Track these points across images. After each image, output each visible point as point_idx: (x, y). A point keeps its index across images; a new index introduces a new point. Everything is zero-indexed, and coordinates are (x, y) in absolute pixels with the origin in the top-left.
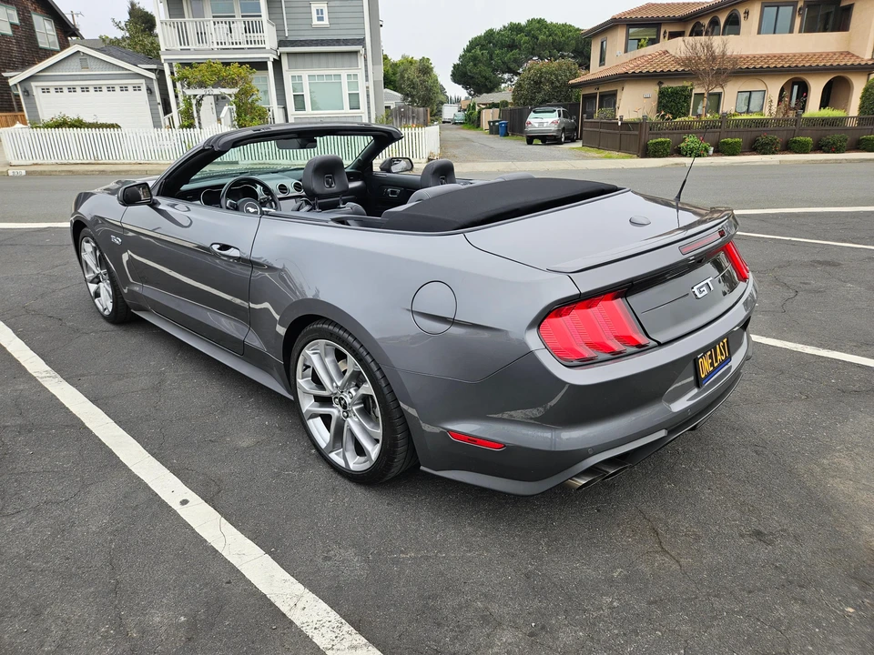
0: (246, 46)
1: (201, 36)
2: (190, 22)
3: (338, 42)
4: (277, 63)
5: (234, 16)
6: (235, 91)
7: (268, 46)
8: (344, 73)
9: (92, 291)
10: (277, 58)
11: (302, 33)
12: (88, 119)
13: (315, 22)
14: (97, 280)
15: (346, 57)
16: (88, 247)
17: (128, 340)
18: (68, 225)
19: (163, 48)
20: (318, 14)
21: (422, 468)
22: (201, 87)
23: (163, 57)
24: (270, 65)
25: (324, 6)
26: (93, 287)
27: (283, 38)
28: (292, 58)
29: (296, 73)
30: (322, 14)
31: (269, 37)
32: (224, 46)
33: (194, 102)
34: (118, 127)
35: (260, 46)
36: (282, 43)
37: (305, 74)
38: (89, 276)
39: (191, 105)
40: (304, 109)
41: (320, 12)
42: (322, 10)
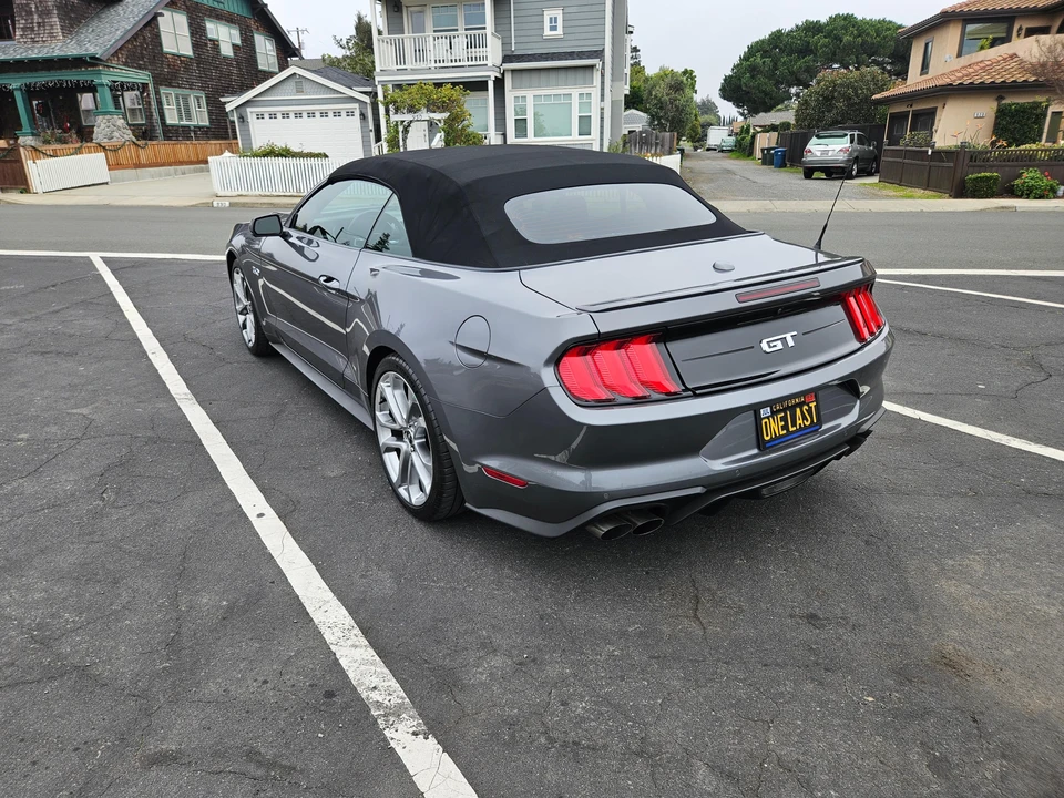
0: (466, 63)
1: (420, 53)
2: (408, 37)
3: (571, 55)
4: (499, 83)
5: (457, 30)
6: (446, 115)
7: (490, 64)
8: (575, 92)
9: (241, 322)
10: (498, 75)
11: (529, 46)
12: (295, 149)
13: (547, 32)
14: (244, 311)
15: (580, 74)
16: (238, 277)
17: (264, 372)
18: (224, 258)
19: (378, 69)
20: (551, 23)
21: (467, 504)
22: (410, 111)
23: (377, 79)
24: (491, 85)
25: (559, 13)
26: (241, 318)
27: (509, 53)
28: (517, 75)
29: (520, 93)
30: (556, 22)
31: (493, 52)
32: (442, 65)
33: (401, 128)
34: (327, 157)
35: (482, 63)
36: (507, 59)
37: (530, 94)
38: (239, 307)
39: (397, 132)
40: (526, 136)
41: (553, 20)
42: (556, 18)
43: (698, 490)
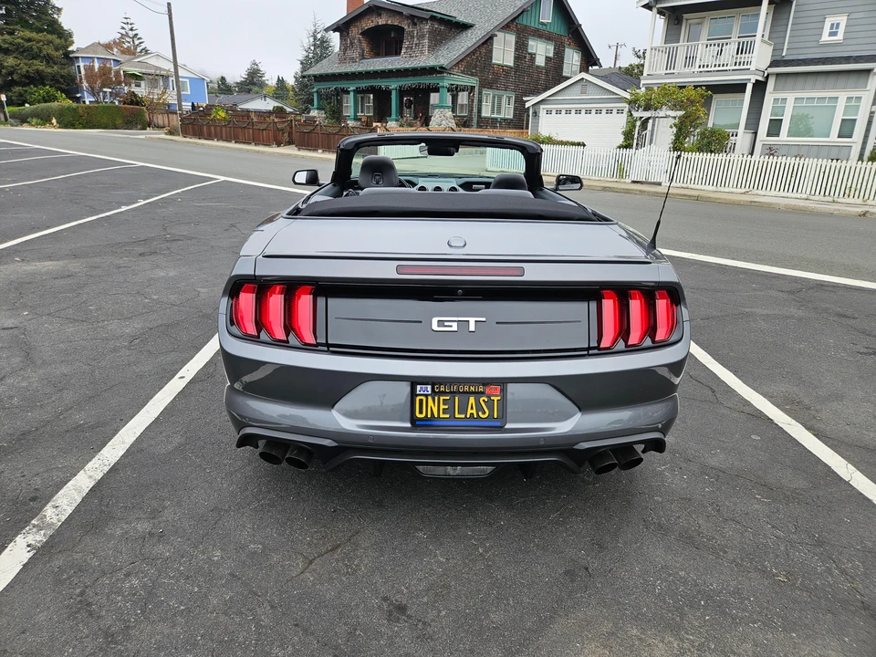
1: (690, 60)
2: (682, 47)
3: (847, 60)
4: (760, 87)
5: (730, 38)
6: (682, 113)
7: (752, 68)
8: (843, 96)
10: (760, 78)
11: (805, 51)
13: (825, 38)
15: (852, 79)
19: (645, 74)
20: (832, 28)
23: (642, 82)
24: (749, 88)
25: (843, 20)
27: (778, 58)
28: (782, 80)
29: (781, 95)
30: (837, 27)
31: (760, 57)
32: (705, 69)
33: (638, 123)
34: (584, 145)
35: (745, 67)
36: (774, 64)
37: (791, 97)
39: (634, 127)
40: (778, 135)
41: (835, 26)
42: (838, 24)
43: (327, 442)
